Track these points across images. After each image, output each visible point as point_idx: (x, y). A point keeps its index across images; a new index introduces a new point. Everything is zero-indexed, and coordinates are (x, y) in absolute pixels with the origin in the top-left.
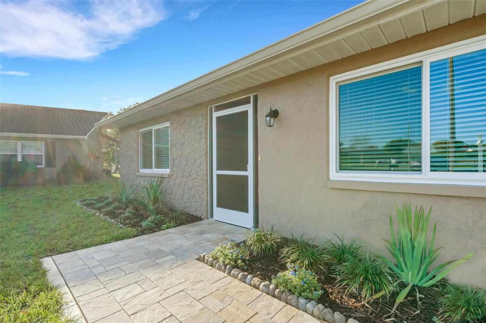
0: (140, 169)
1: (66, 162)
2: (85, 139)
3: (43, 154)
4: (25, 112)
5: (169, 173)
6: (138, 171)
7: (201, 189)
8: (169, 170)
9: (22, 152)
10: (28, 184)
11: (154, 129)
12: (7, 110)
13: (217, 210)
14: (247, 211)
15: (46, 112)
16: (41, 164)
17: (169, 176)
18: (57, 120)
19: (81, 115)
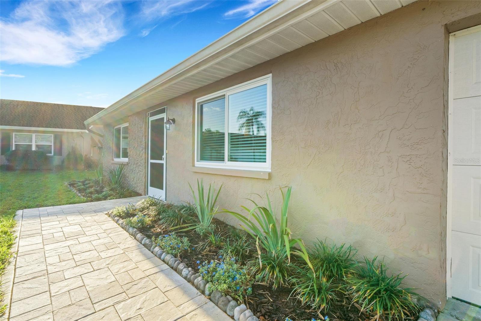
0: (114, 158)
1: (69, 152)
2: (86, 133)
3: (52, 144)
4: (38, 107)
5: (127, 161)
6: (113, 160)
7: (142, 173)
8: (127, 159)
9: (36, 143)
10: (39, 169)
11: (122, 127)
12: (18, 105)
13: (150, 188)
14: (162, 189)
15: (59, 108)
16: (51, 153)
17: (128, 164)
18: (70, 115)
19: (94, 111)
